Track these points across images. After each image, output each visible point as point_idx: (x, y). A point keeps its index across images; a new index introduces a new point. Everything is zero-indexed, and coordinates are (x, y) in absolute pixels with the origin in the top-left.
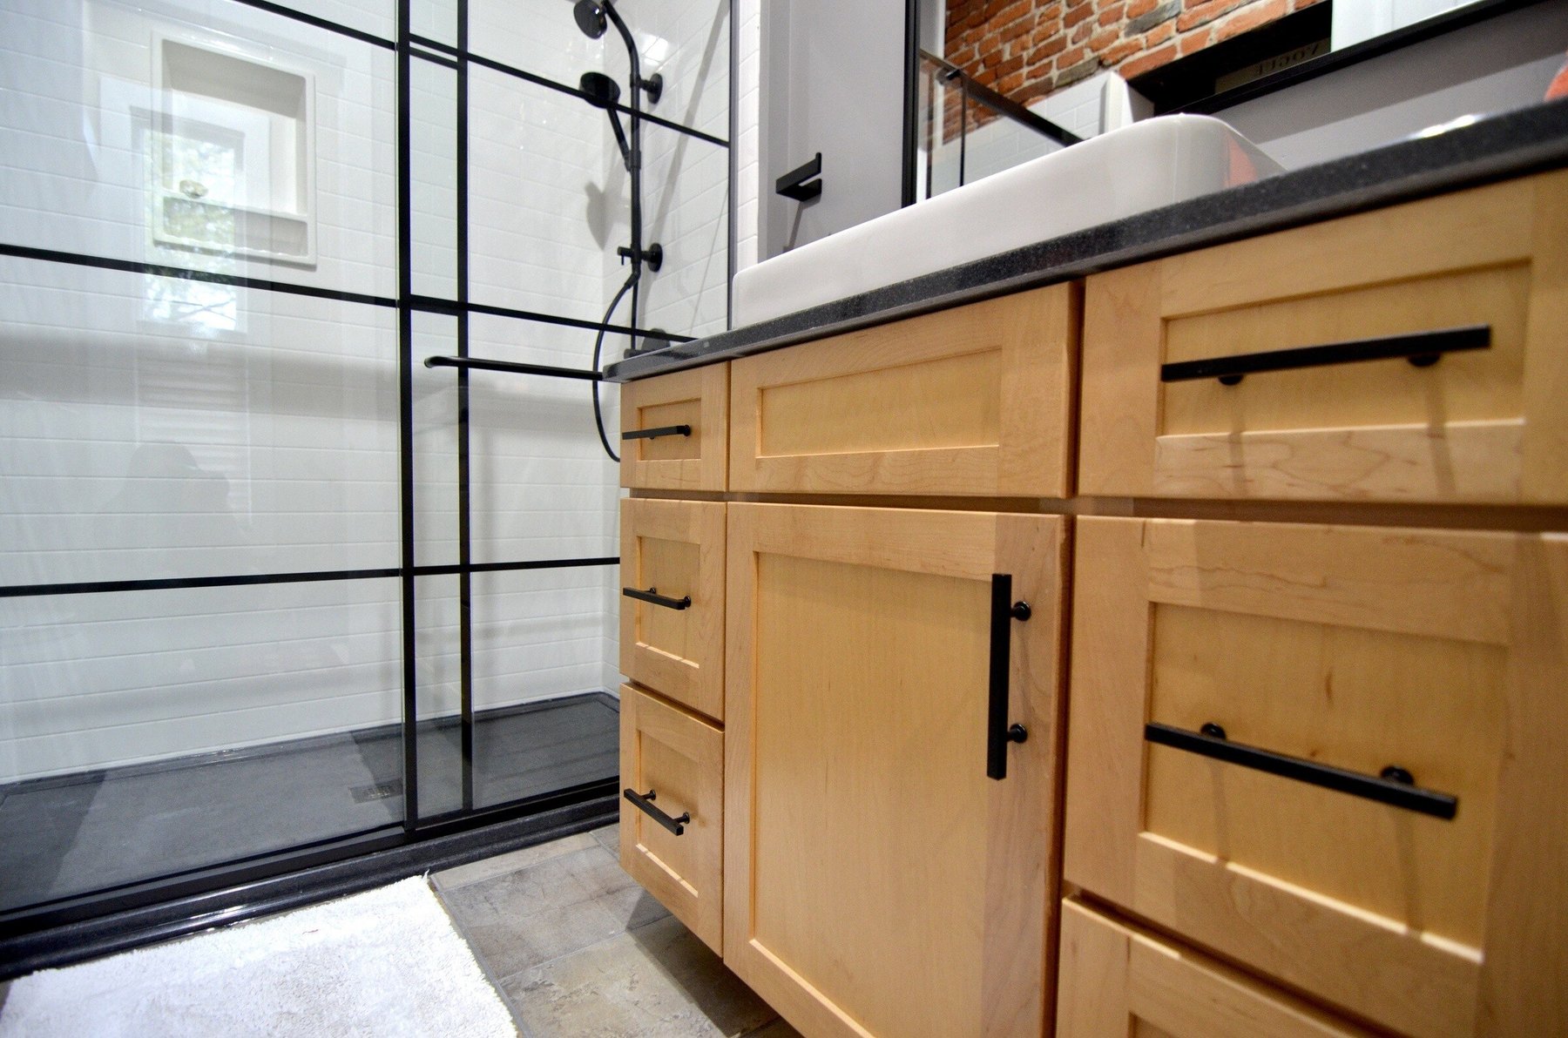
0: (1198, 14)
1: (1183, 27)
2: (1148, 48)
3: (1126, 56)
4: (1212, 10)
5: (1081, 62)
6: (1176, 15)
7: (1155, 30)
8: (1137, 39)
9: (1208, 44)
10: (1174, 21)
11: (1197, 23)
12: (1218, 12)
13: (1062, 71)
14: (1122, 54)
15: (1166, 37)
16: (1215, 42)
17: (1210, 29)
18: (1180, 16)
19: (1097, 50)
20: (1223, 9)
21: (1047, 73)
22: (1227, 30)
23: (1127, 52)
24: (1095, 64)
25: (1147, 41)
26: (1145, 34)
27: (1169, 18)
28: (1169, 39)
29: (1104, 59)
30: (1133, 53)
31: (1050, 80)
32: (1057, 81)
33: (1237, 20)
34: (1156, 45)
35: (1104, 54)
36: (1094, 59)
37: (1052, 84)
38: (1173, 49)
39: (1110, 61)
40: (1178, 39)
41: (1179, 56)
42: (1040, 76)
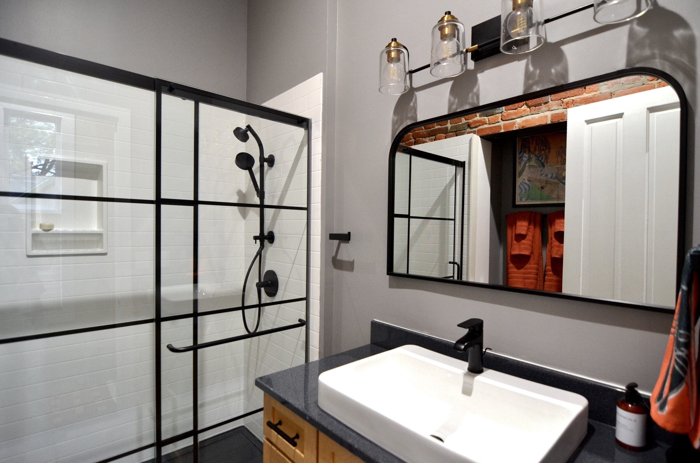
0: (510, 114)
1: (504, 119)
2: (489, 124)
3: (480, 125)
4: (516, 114)
5: (461, 123)
6: (501, 113)
7: (492, 116)
8: (484, 119)
9: (514, 129)
10: (500, 115)
11: (510, 118)
12: (519, 116)
13: (452, 125)
14: (478, 124)
15: (497, 121)
16: (517, 128)
17: (515, 122)
18: (503, 113)
19: (467, 120)
20: (521, 114)
21: (446, 125)
22: (522, 124)
23: (480, 124)
24: (466, 126)
25: (489, 121)
26: (488, 118)
27: (498, 113)
28: (498, 122)
29: (470, 124)
30: (483, 125)
31: (447, 128)
32: (450, 130)
33: (526, 121)
34: (493, 124)
35: (471, 123)
36: (466, 123)
37: (448, 130)
38: (500, 127)
39: (473, 126)
40: (502, 123)
41: (502, 131)
42: (443, 125)
